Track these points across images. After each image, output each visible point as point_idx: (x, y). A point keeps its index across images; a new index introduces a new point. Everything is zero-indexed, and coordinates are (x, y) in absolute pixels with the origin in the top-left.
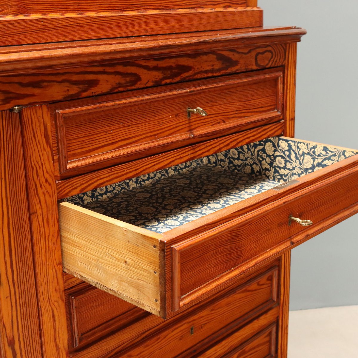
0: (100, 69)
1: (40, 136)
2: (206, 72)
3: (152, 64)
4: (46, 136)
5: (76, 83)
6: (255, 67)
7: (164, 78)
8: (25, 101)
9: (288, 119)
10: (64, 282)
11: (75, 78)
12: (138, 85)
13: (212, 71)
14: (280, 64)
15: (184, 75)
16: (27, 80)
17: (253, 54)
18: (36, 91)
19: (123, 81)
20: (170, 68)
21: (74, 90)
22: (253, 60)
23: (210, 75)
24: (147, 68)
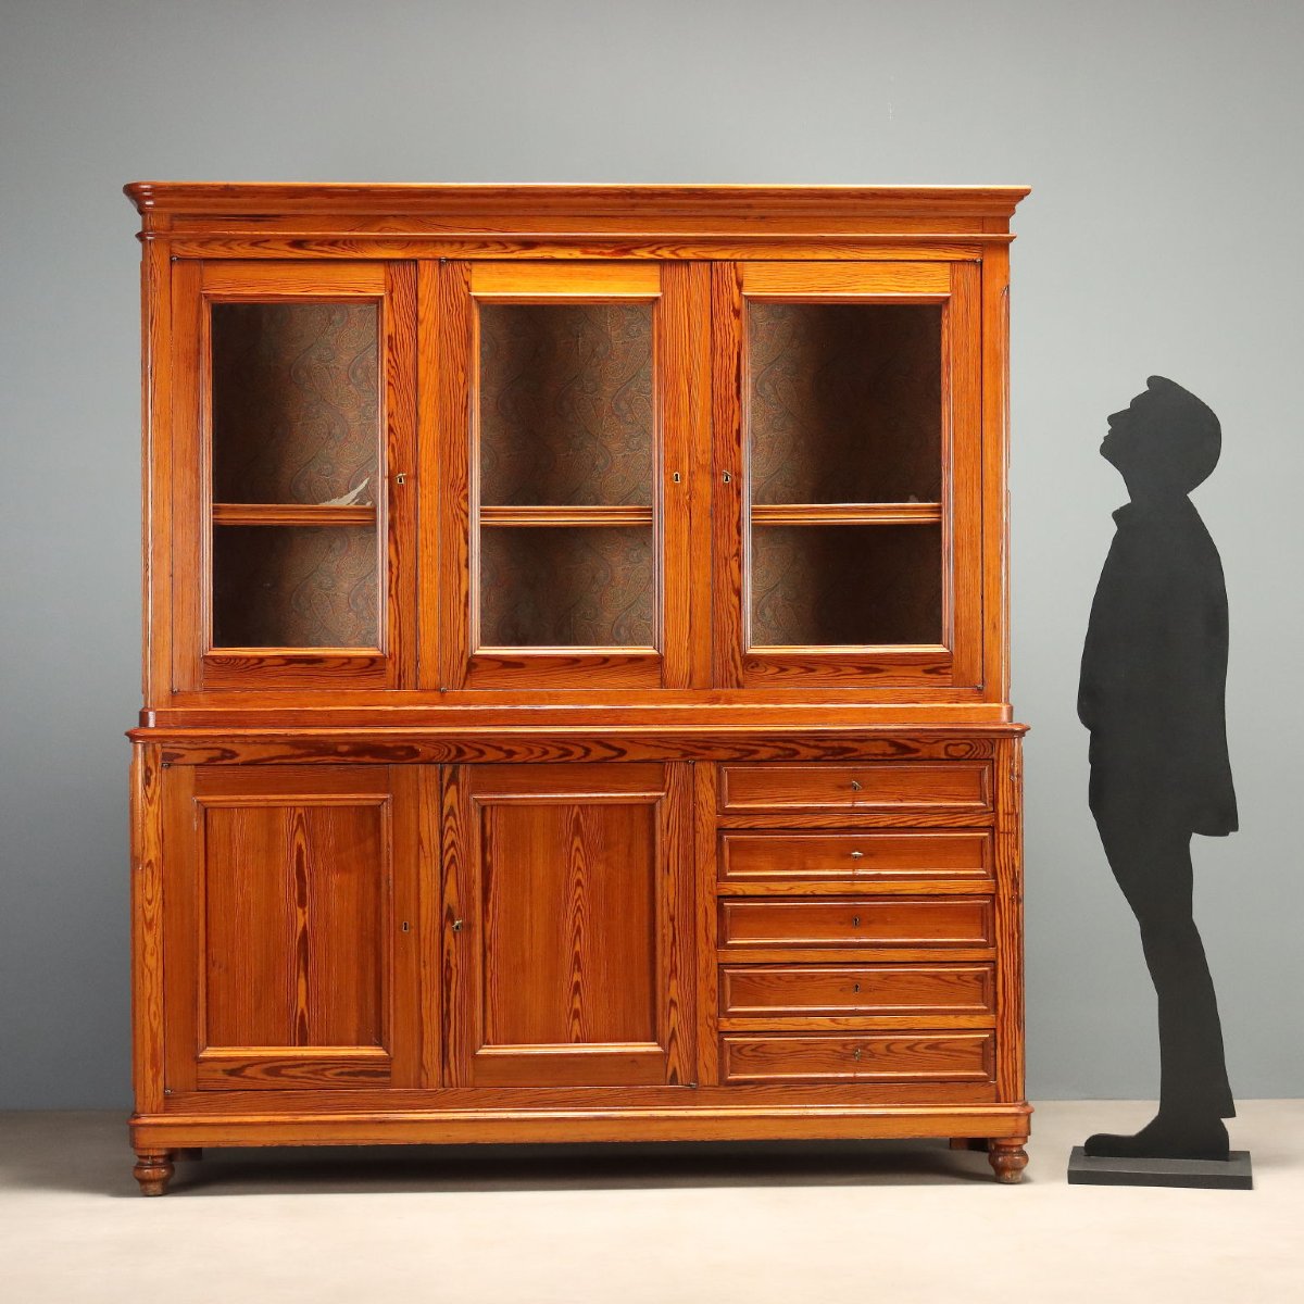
0: (761, 743)
1: (707, 781)
2: (876, 755)
3: (812, 743)
4: (711, 781)
5: (739, 750)
6: (944, 757)
7: (824, 756)
8: (698, 758)
9: (1001, 812)
10: (718, 889)
11: (738, 747)
12: (797, 758)
13: (884, 755)
14: (985, 757)
15: (847, 755)
16: (700, 744)
17: (943, 744)
18: (707, 752)
19: (781, 753)
20: (832, 748)
21: (737, 755)
22: (943, 752)
23: (880, 758)
24: (808, 746)
